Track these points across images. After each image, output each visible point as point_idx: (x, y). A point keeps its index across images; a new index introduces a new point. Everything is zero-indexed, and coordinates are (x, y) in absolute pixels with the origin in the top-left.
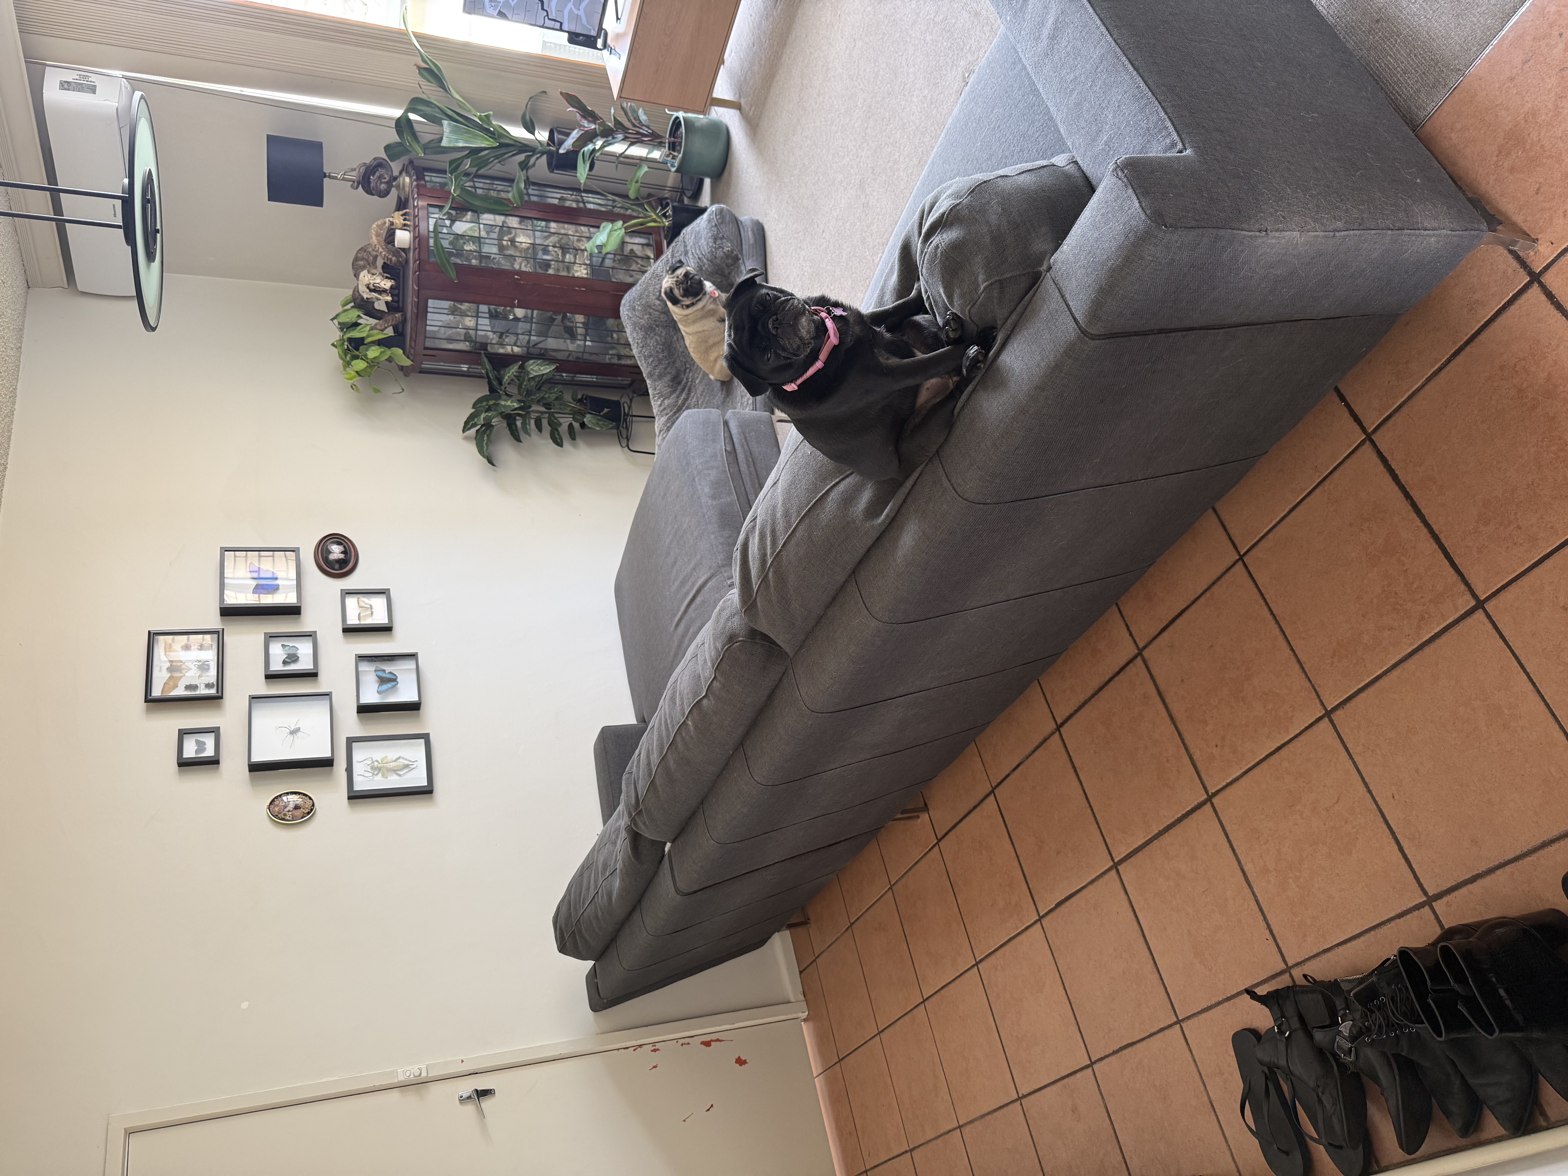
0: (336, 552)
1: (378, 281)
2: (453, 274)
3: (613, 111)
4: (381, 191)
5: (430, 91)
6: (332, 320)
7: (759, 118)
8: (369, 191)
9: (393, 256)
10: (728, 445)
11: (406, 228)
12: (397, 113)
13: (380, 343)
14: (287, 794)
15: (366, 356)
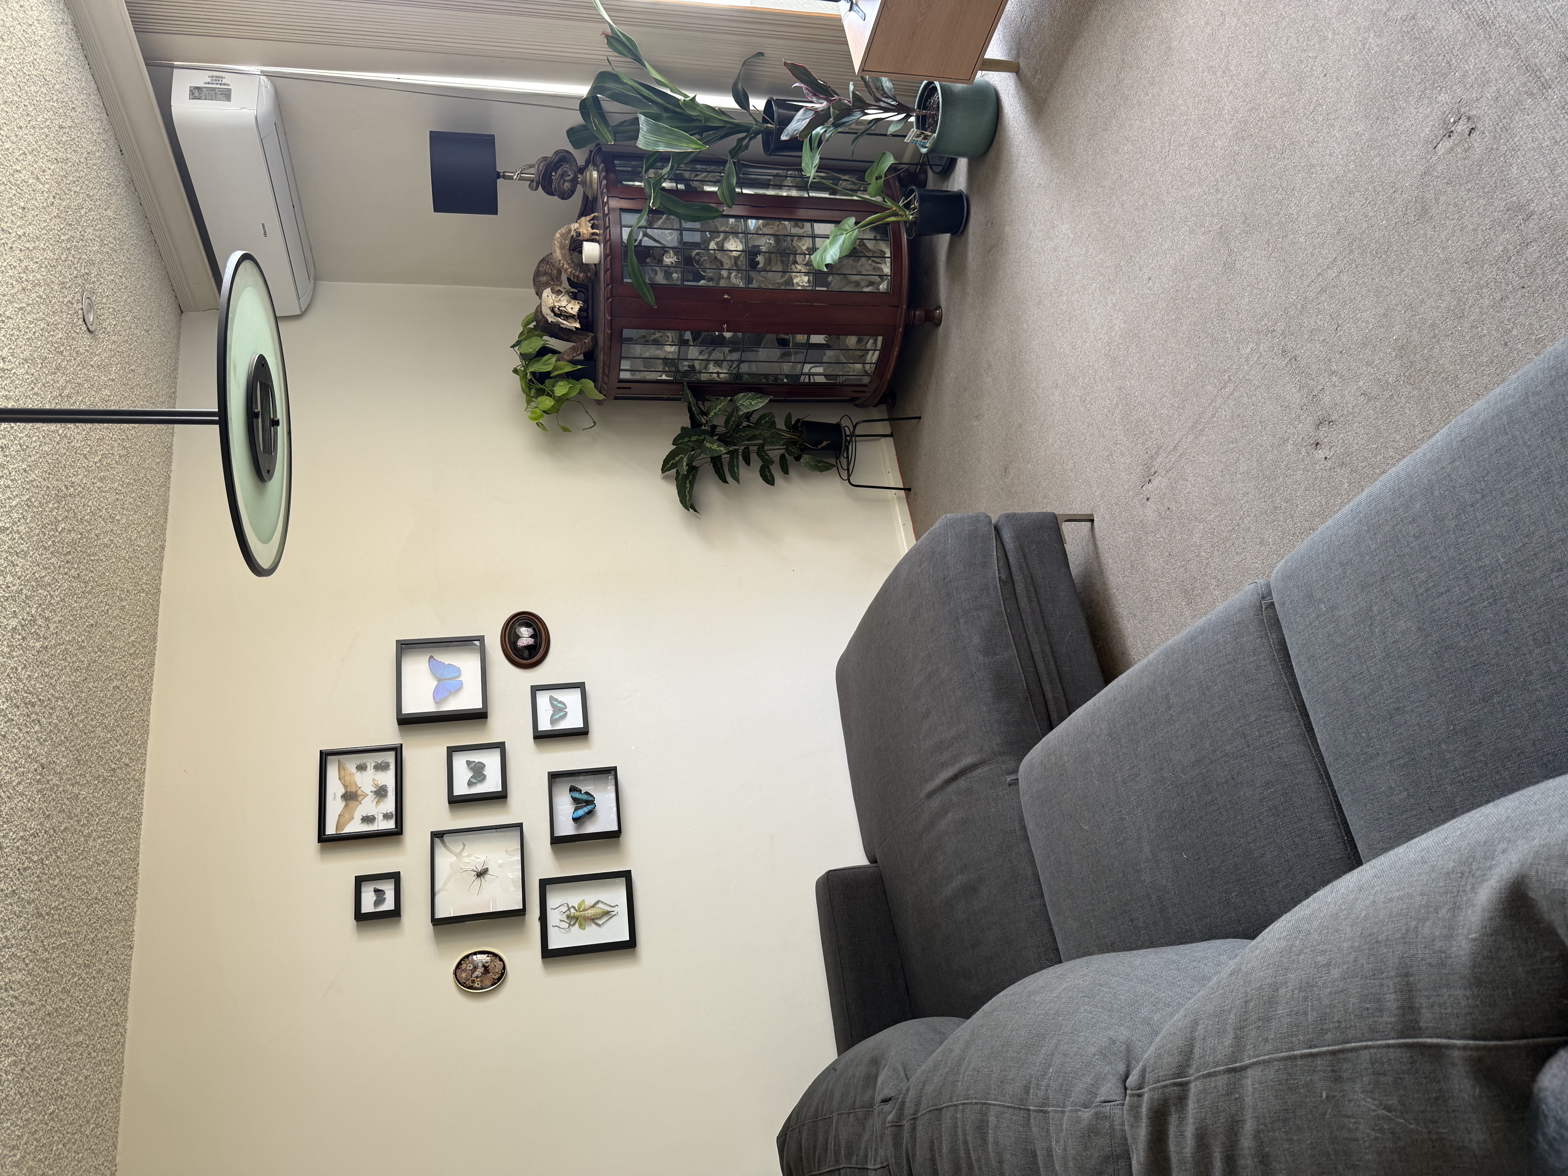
0: (525, 636)
1: (564, 303)
2: (651, 299)
3: (851, 87)
4: (564, 193)
5: (621, 65)
6: (513, 347)
7: (1048, 92)
8: (550, 193)
9: (580, 272)
10: (1002, 571)
11: (594, 237)
12: (582, 90)
13: (568, 376)
14: (475, 953)
15: (553, 391)
